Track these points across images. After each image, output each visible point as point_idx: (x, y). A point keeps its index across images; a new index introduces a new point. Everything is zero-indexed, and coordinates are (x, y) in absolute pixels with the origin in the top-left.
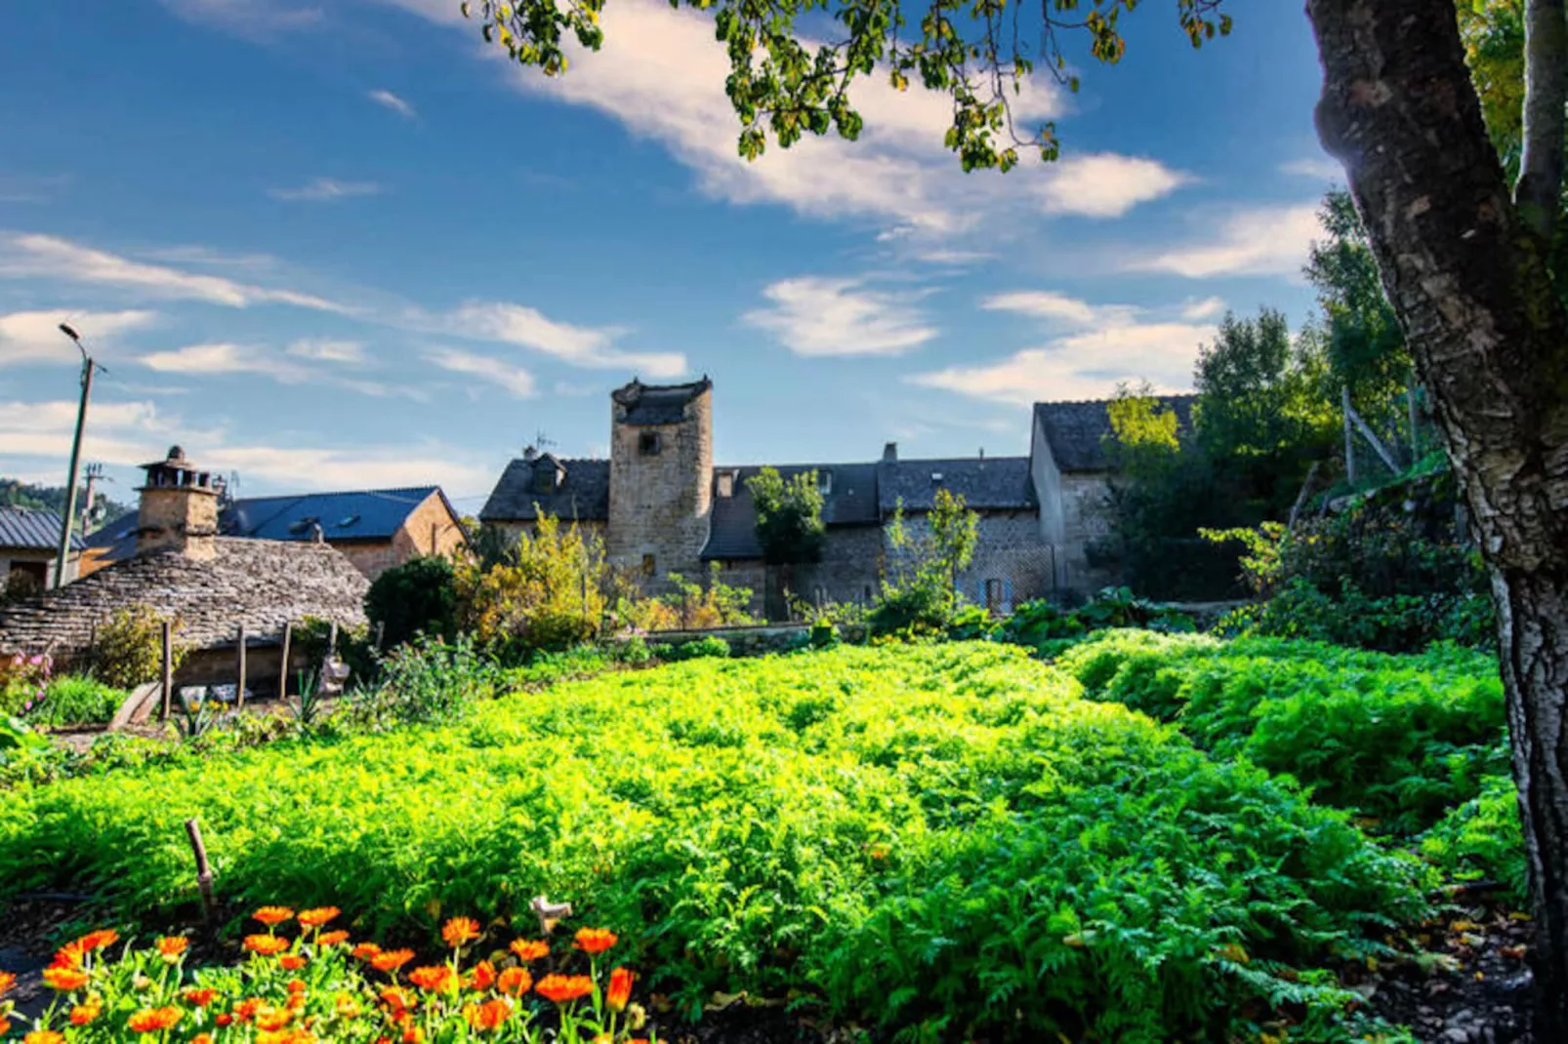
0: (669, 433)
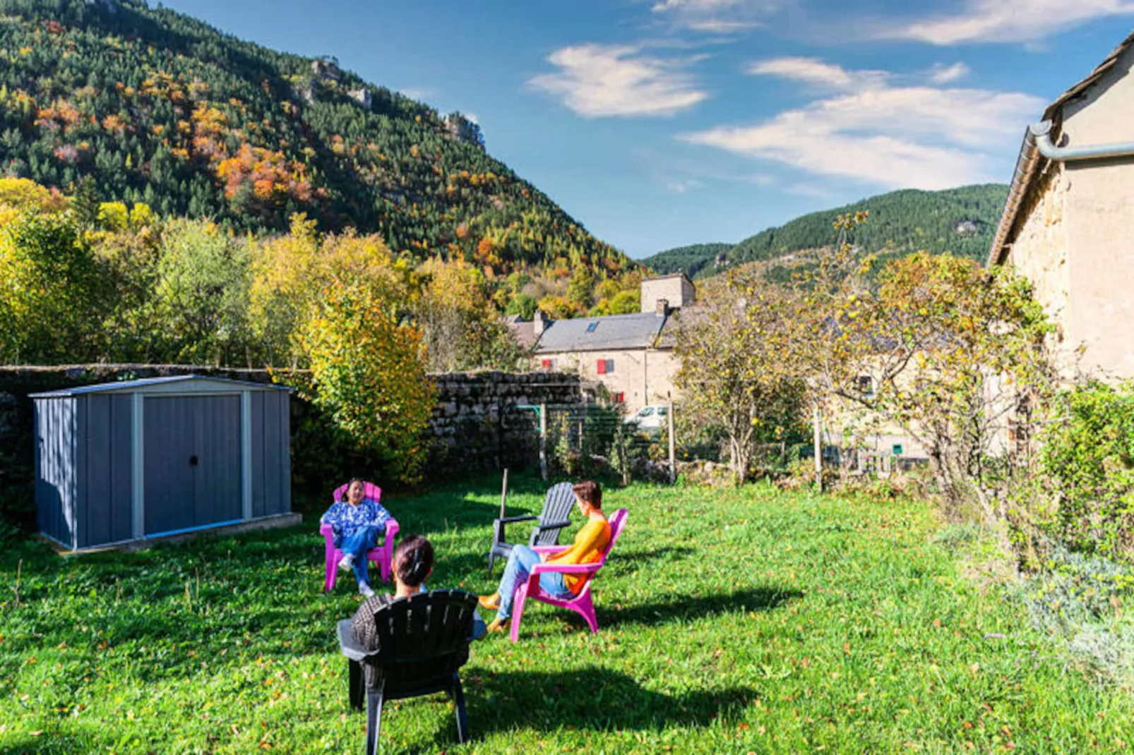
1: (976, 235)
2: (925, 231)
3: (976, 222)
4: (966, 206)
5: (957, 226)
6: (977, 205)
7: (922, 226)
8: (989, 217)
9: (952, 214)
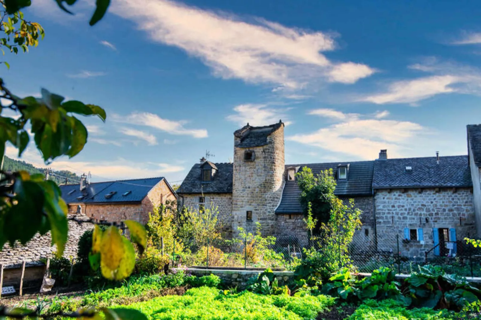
0: (258, 151)
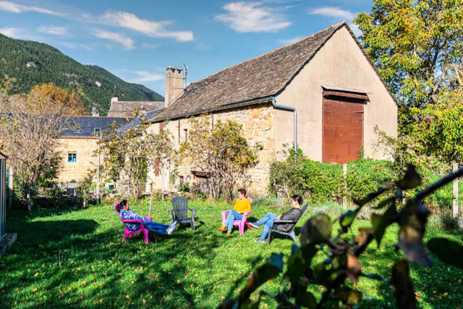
1: (36, 71)
2: (7, 62)
3: (37, 63)
4: (31, 52)
5: (26, 63)
6: (37, 53)
7: (6, 58)
8: (43, 62)
9: (23, 56)
